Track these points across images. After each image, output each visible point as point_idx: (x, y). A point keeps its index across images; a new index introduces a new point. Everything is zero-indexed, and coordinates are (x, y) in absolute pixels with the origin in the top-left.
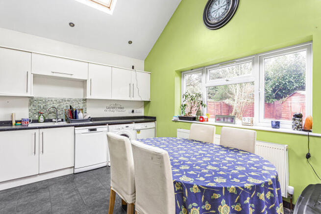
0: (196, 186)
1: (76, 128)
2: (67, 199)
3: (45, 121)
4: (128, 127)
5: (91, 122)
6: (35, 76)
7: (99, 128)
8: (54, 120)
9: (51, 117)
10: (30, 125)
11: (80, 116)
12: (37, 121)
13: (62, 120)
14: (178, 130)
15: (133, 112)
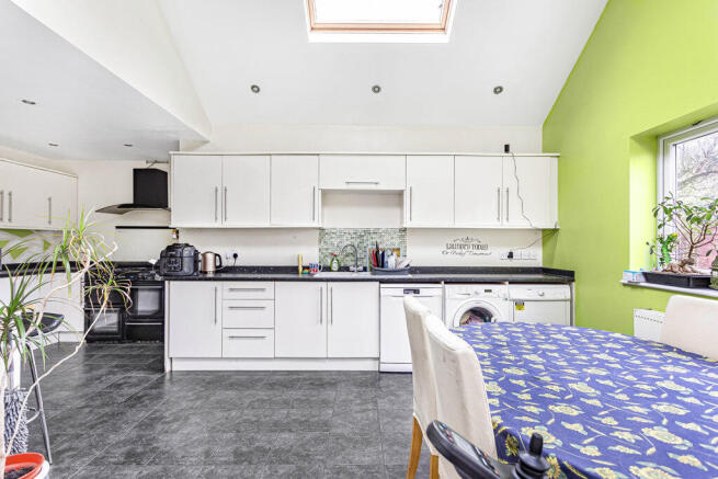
0: (555, 461)
1: (382, 285)
2: (356, 412)
3: (341, 269)
4: (490, 291)
5: (410, 276)
6: (325, 193)
7: (425, 289)
8: (352, 268)
9: (349, 262)
10: (319, 275)
11: (391, 262)
12: (328, 269)
13: (365, 269)
14: (639, 312)
15: (511, 256)
